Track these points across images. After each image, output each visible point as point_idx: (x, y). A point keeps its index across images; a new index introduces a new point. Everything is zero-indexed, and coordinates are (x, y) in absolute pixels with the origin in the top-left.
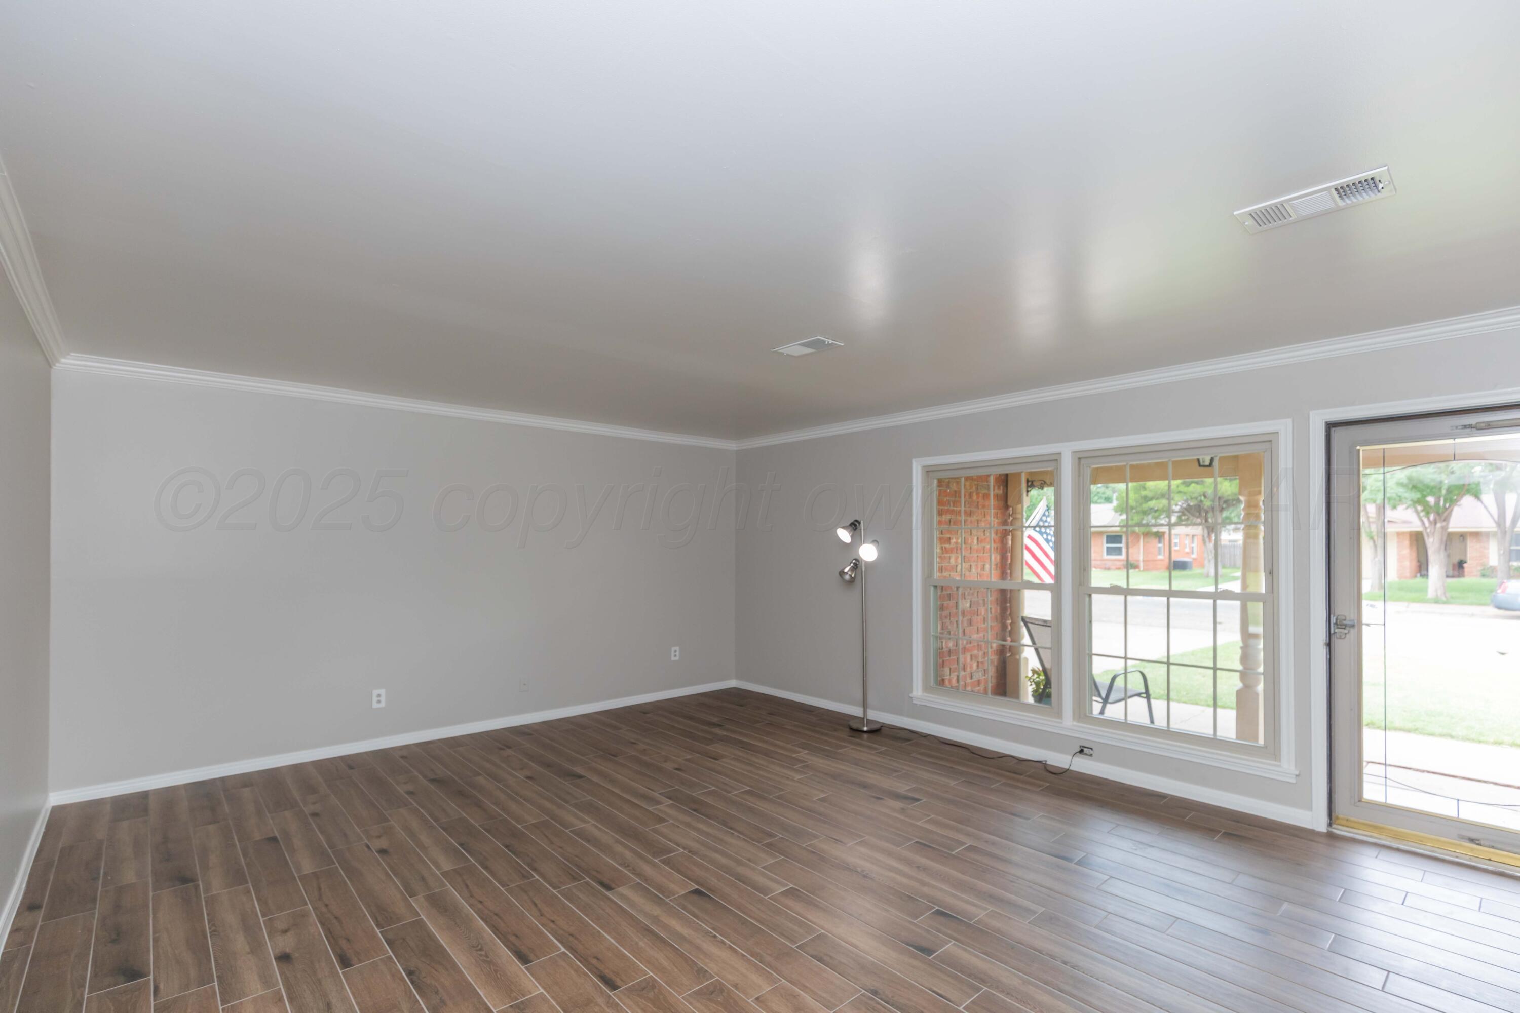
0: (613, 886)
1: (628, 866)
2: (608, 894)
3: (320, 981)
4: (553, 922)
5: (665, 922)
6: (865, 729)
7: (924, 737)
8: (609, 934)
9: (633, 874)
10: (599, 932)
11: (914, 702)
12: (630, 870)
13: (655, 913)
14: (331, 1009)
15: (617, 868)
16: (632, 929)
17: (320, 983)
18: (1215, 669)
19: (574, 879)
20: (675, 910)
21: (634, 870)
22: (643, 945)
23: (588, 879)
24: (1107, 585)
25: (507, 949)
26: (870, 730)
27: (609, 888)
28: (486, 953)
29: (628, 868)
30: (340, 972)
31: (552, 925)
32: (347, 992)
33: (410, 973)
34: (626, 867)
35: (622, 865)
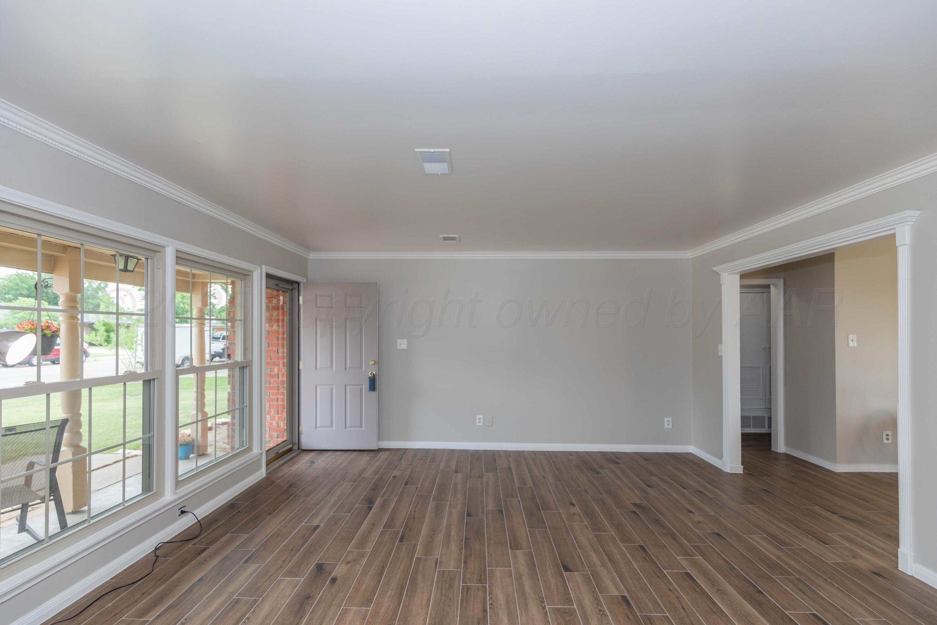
0: (620, 599)
1: (600, 611)
2: (626, 595)
4: (670, 590)
5: (599, 562)
8: (635, 569)
9: (600, 601)
10: (641, 572)
12: (601, 607)
13: (602, 568)
15: (610, 612)
16: (620, 566)
19: (649, 619)
20: (589, 565)
21: (598, 604)
22: (618, 556)
23: (638, 614)
27: (624, 597)
29: (602, 609)
31: (671, 588)
34: (603, 611)
35: (605, 615)
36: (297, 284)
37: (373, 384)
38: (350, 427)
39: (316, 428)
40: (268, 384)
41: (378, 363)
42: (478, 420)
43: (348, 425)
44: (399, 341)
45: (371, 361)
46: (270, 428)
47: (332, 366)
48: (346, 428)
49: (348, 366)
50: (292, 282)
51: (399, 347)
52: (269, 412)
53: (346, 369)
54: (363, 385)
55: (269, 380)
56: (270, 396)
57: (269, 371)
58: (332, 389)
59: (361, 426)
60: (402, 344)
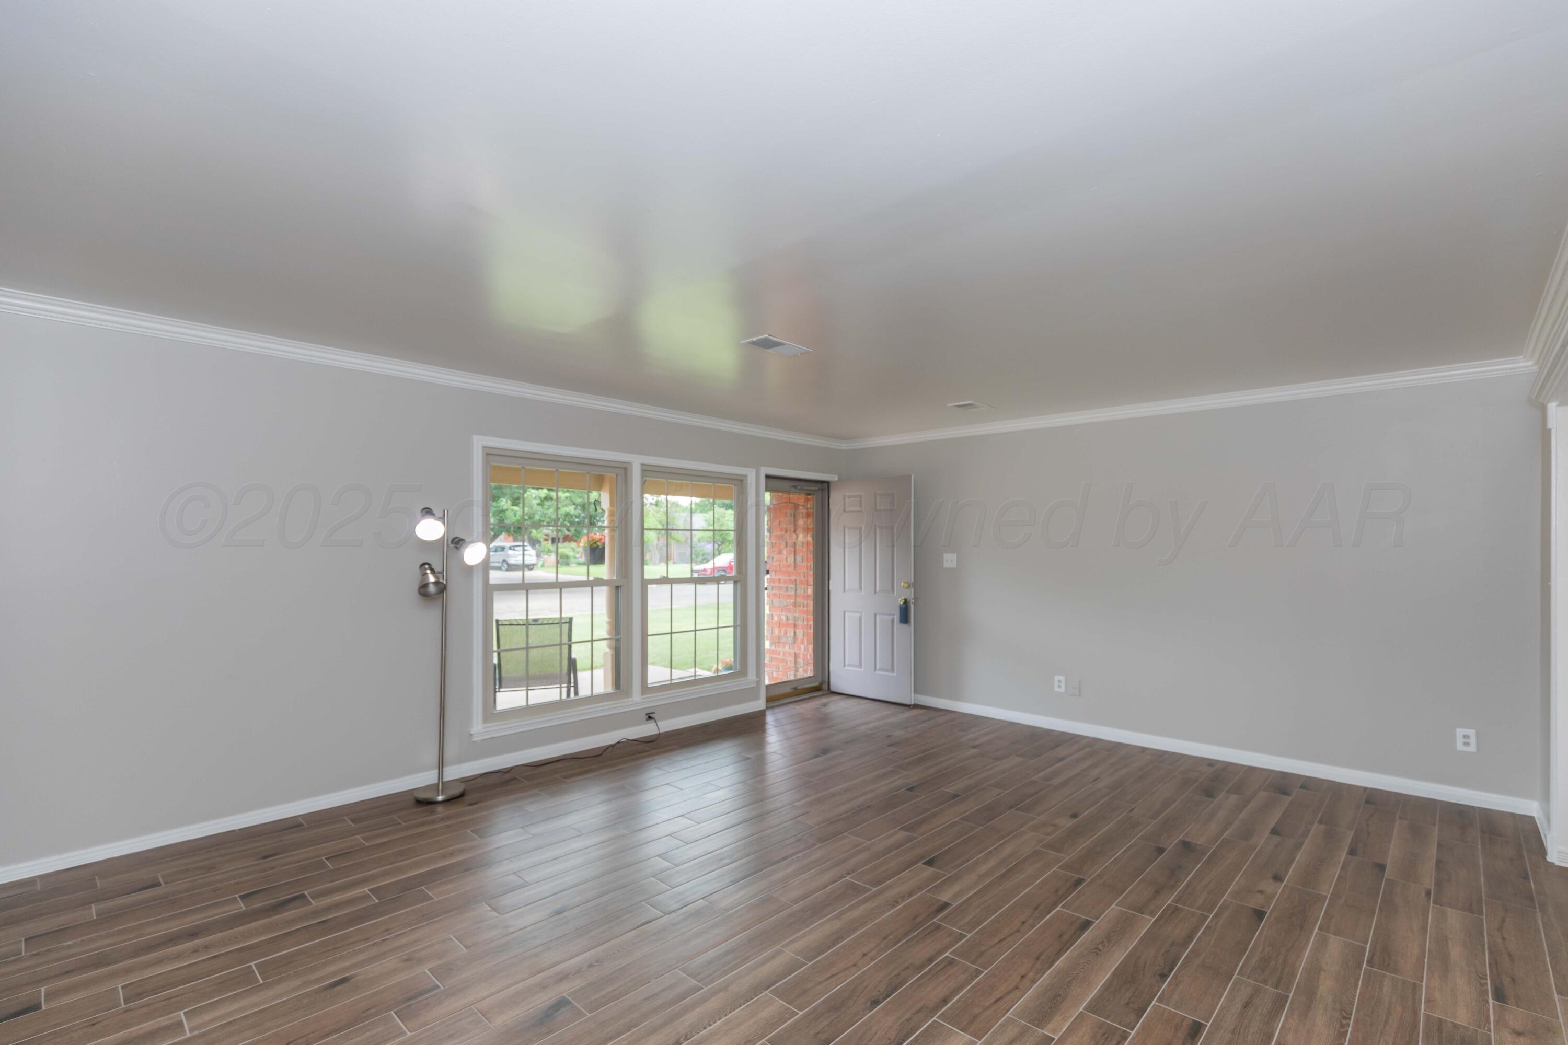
3: (1233, 1032)
4: (1023, 922)
6: (440, 798)
7: (508, 772)
11: (475, 739)
14: (1247, 1002)
17: (1234, 1029)
18: (718, 628)
24: (658, 577)
25: (1082, 936)
26: (446, 799)
28: (1100, 944)
30: (1209, 1025)
31: (1029, 922)
32: (1223, 1003)
33: (1164, 976)
36: (827, 484)
37: (905, 616)
38: (880, 670)
39: (844, 666)
40: (802, 606)
41: (915, 585)
42: (1056, 684)
43: (878, 667)
44: (947, 556)
45: (905, 583)
46: (804, 660)
47: (861, 588)
48: (875, 670)
49: (878, 590)
50: (822, 482)
51: (947, 565)
52: (803, 642)
53: (875, 593)
54: (894, 615)
55: (802, 602)
56: (803, 622)
57: (803, 592)
58: (860, 618)
59: (892, 670)
60: (950, 560)
